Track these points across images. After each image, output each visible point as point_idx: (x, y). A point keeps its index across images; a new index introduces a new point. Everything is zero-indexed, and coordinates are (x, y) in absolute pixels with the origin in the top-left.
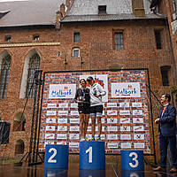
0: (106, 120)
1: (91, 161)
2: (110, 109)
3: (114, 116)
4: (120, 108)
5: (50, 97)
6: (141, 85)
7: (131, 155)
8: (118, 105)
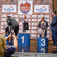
0: (31, 23)
1: (23, 43)
2: (33, 18)
3: (35, 22)
4: (38, 18)
5: (3, 11)
6: (50, 6)
7: (42, 40)
8: (37, 16)
